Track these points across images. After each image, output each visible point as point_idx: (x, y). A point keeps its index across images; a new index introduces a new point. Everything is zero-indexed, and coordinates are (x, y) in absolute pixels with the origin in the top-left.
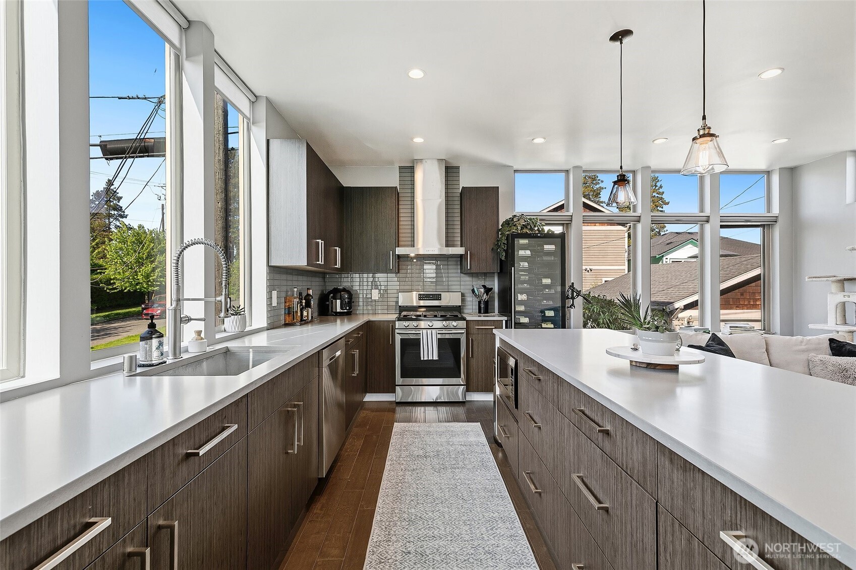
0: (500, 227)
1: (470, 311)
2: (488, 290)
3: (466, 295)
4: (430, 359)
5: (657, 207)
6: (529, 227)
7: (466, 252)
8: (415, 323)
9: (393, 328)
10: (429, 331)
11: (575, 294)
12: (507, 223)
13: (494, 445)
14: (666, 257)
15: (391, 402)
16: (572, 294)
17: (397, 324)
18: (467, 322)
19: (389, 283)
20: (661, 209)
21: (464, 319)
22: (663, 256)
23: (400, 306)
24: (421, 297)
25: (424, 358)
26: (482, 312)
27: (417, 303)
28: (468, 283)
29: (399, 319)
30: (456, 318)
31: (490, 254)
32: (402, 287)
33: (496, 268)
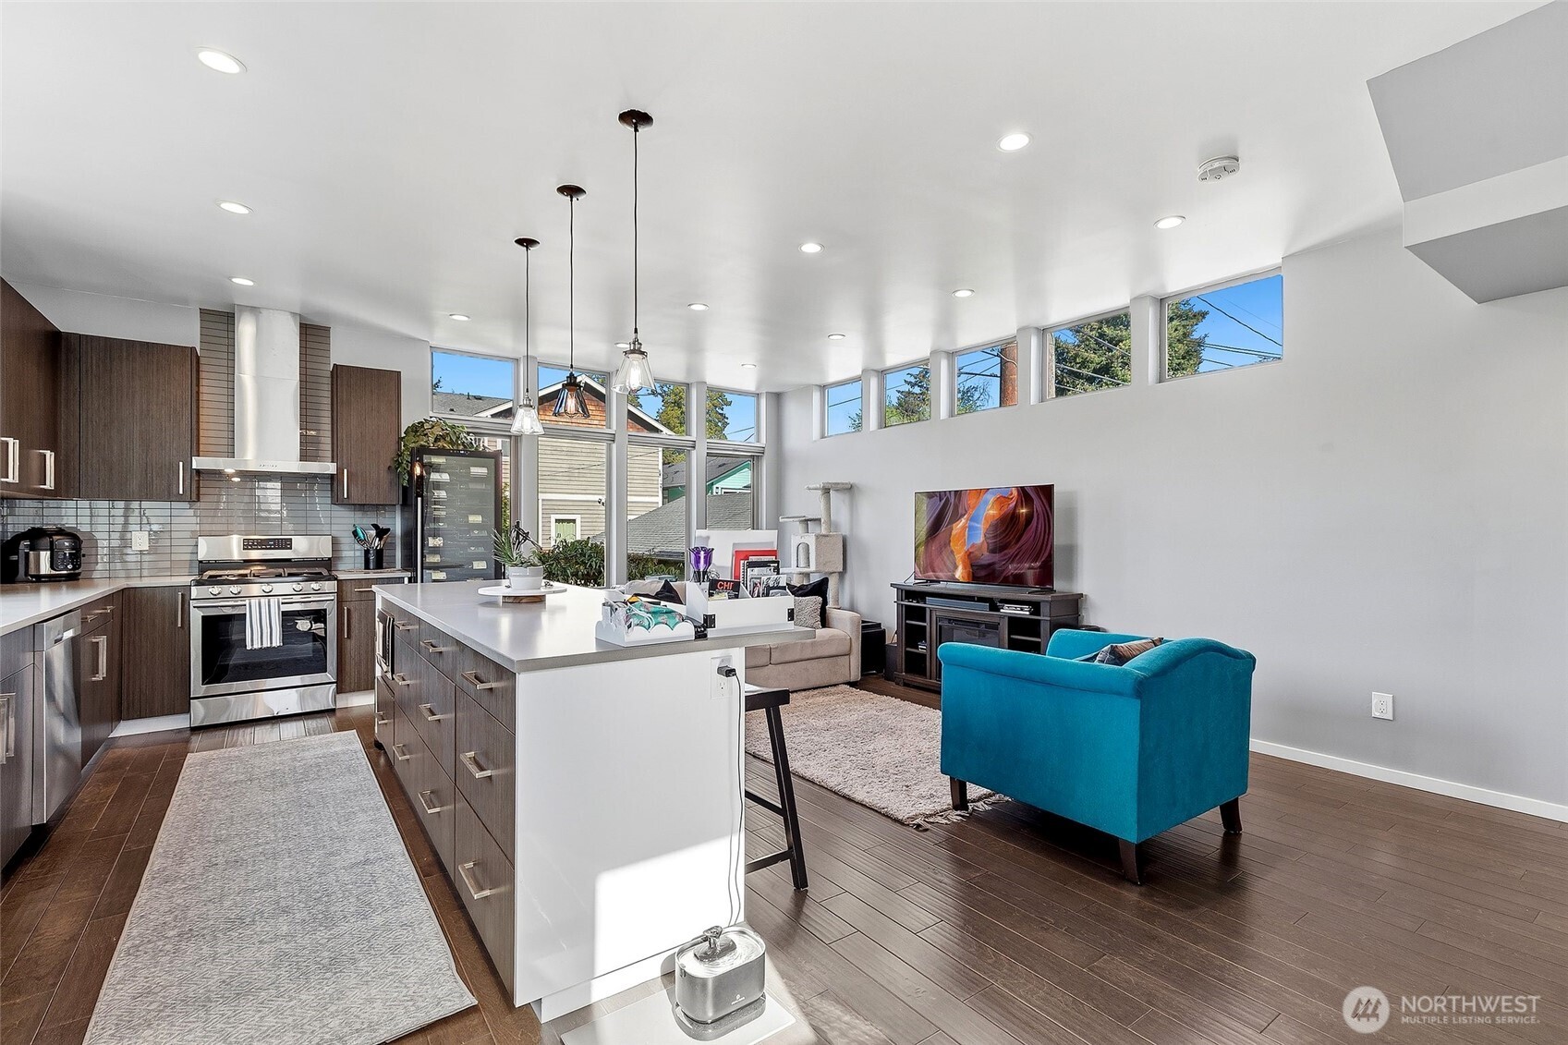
0: (403, 435)
1: (350, 567)
2: (381, 533)
3: (343, 540)
4: (265, 646)
5: (716, 407)
6: (448, 439)
7: (340, 470)
8: (235, 589)
9: (186, 600)
10: (264, 601)
11: (521, 537)
12: (416, 429)
13: (374, 750)
14: (717, 485)
15: (179, 731)
16: (517, 538)
17: (195, 592)
18: (340, 582)
19: (175, 520)
20: (720, 411)
21: (336, 579)
22: (712, 484)
23: (201, 562)
24: (248, 545)
25: (252, 645)
26: (371, 567)
27: (240, 553)
28: (344, 521)
29: (199, 583)
30: (317, 577)
31: (385, 477)
32: (207, 527)
33: (396, 497)
